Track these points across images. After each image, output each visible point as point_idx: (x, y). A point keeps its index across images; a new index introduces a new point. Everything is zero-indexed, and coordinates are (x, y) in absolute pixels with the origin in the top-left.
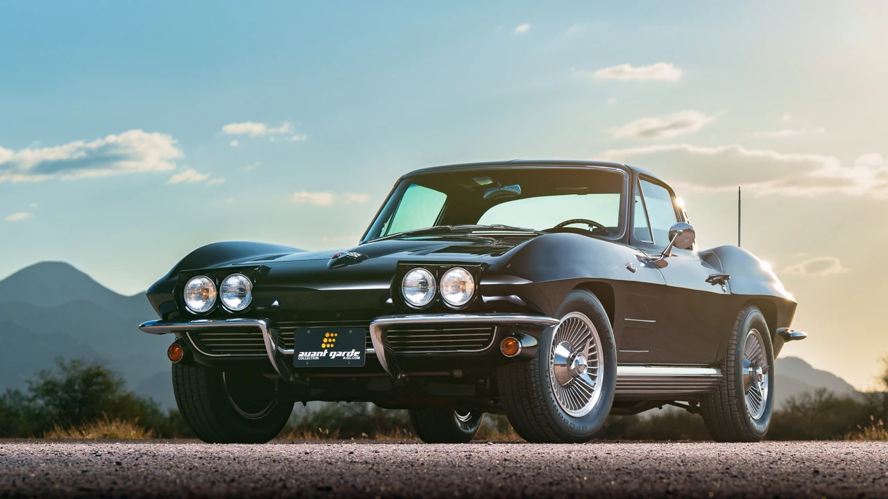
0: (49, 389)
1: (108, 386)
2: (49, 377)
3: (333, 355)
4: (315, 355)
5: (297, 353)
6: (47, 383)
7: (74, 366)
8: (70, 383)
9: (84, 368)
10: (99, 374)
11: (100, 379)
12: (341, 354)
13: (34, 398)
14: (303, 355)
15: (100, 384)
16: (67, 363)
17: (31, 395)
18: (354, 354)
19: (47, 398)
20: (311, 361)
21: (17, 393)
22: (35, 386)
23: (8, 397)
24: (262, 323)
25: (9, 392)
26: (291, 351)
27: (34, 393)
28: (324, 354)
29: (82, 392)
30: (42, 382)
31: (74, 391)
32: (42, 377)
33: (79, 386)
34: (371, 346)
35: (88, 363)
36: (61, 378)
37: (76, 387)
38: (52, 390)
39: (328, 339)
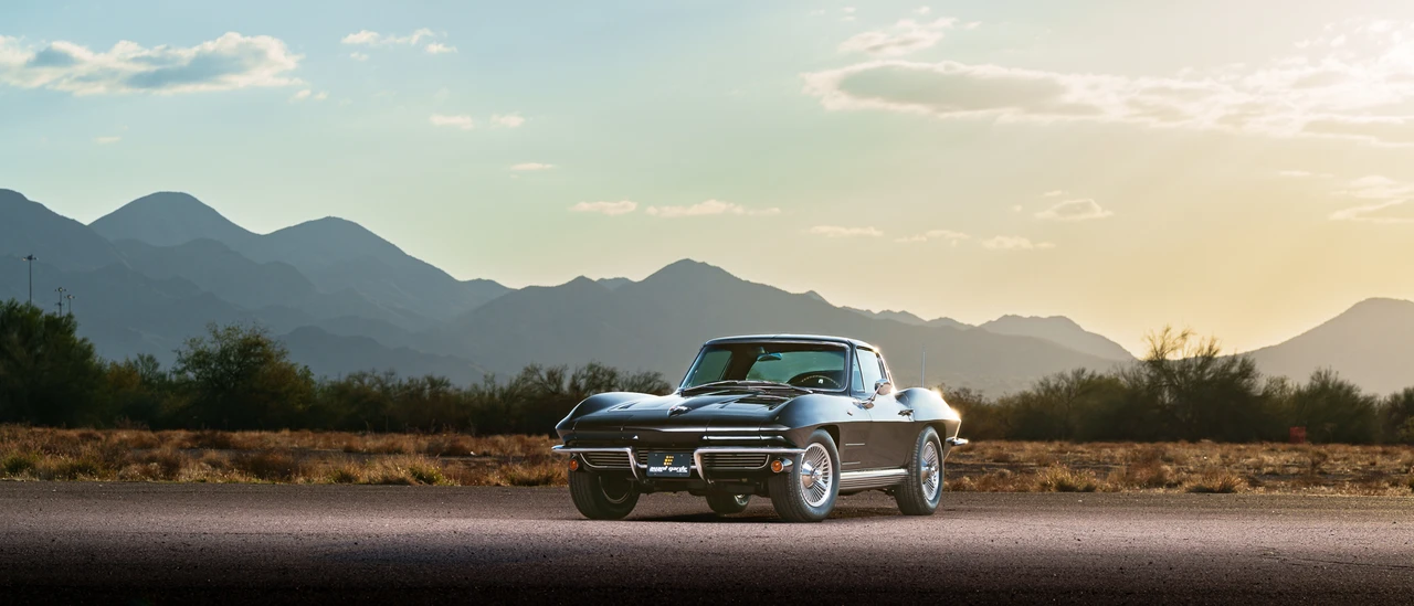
0: (201, 360)
1: (268, 357)
2: (200, 347)
3: (671, 469)
4: (660, 469)
5: (649, 468)
6: (198, 354)
7: (229, 334)
8: (224, 353)
9: (240, 336)
10: (258, 344)
11: (259, 350)
12: (676, 469)
13: (185, 369)
14: (652, 469)
15: (259, 355)
16: (220, 330)
17: (179, 368)
18: (683, 469)
19: (198, 371)
20: (658, 473)
21: (151, 359)
22: (184, 356)
23: (139, 363)
24: (628, 450)
25: (141, 358)
26: (645, 466)
27: (184, 365)
28: (665, 469)
29: (239, 364)
30: (192, 352)
31: (229, 362)
32: (191, 346)
33: (235, 358)
34: (694, 464)
35: (245, 331)
36: (214, 347)
37: (232, 358)
38: (204, 362)
39: (668, 460)
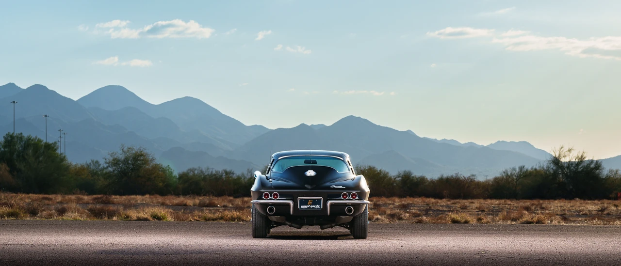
0: (116, 162)
1: (146, 162)
2: (116, 156)
6: (114, 160)
7: (129, 150)
8: (126, 159)
9: (134, 152)
10: (141, 155)
11: (142, 158)
13: (108, 167)
15: (143, 160)
16: (125, 149)
17: (106, 166)
19: (114, 167)
21: (97, 162)
22: (108, 161)
23: (92, 164)
25: (93, 161)
27: (108, 165)
29: (133, 165)
30: (111, 159)
31: (128, 163)
32: (111, 156)
33: (131, 161)
35: (136, 148)
36: (122, 157)
37: (130, 162)
38: (117, 163)
